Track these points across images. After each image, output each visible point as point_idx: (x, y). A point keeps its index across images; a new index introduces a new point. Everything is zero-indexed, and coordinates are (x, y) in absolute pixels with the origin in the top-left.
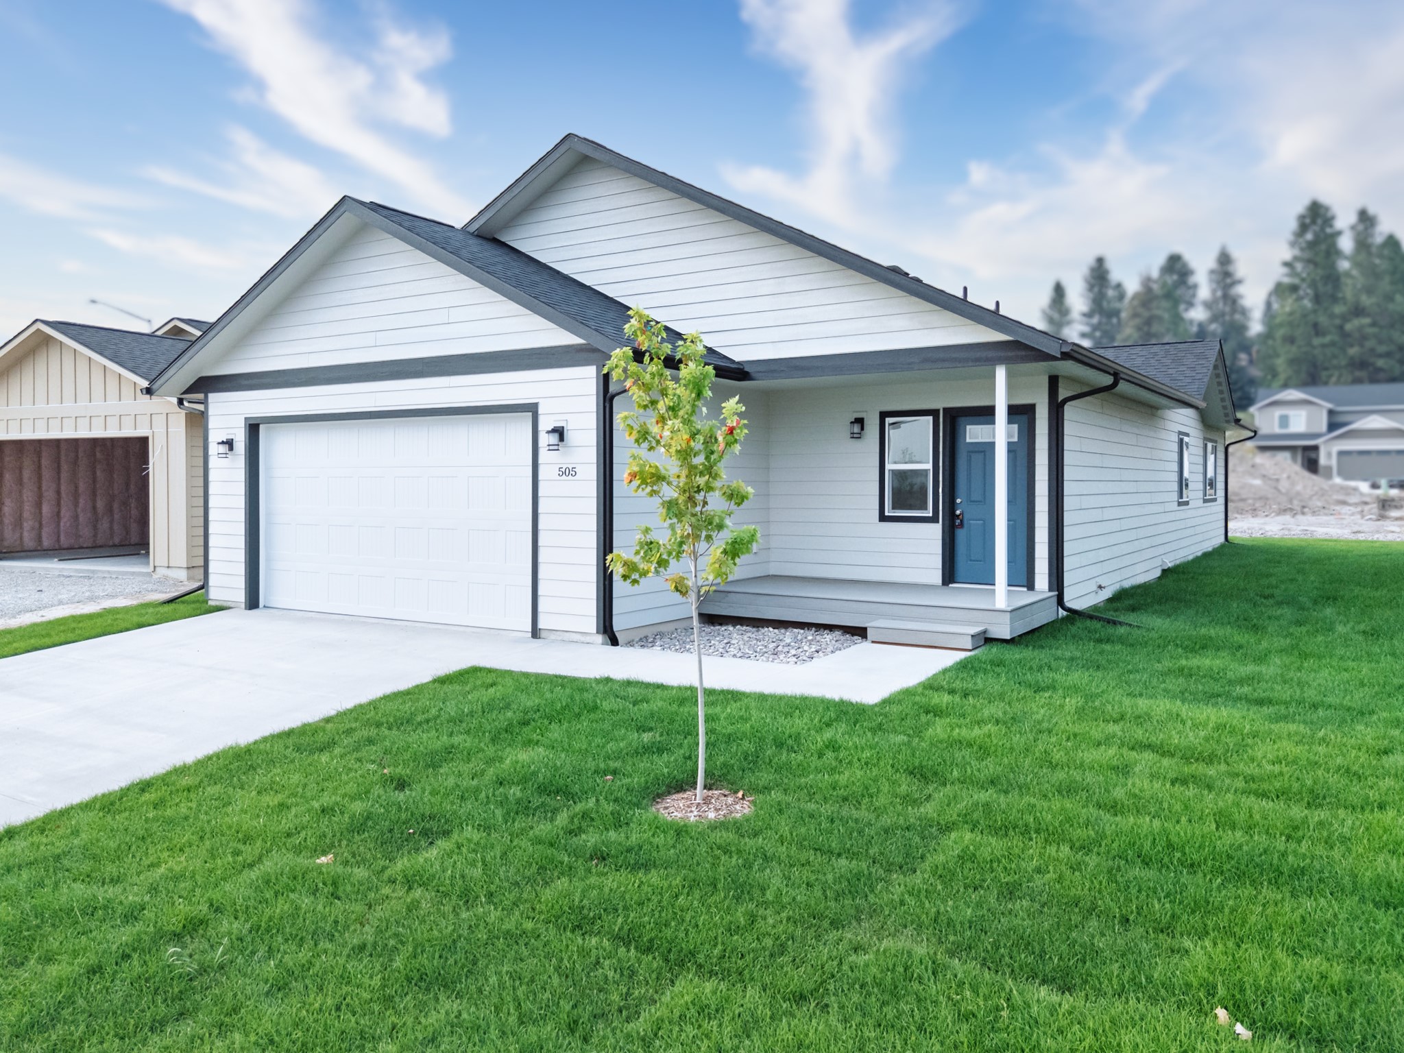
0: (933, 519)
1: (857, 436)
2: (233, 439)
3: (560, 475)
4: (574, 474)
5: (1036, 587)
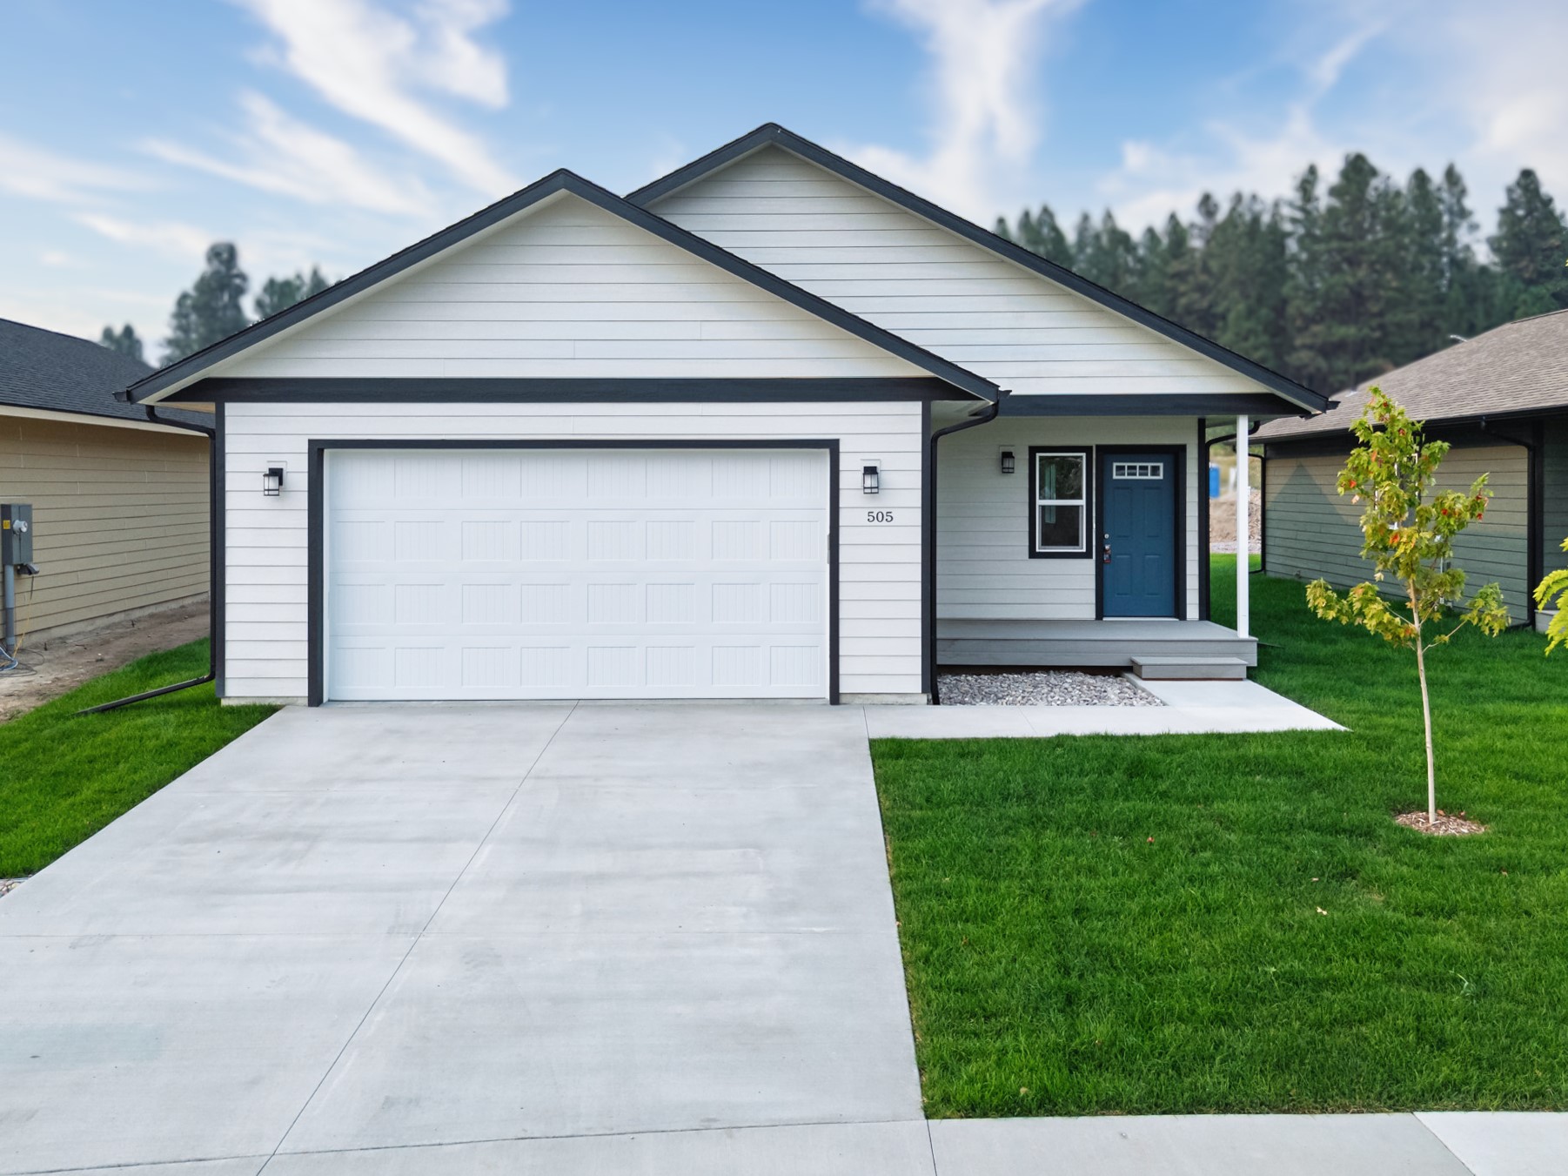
0: (1087, 555)
1: (1006, 471)
2: (282, 470)
3: (871, 518)
4: (889, 519)
5: (1188, 617)
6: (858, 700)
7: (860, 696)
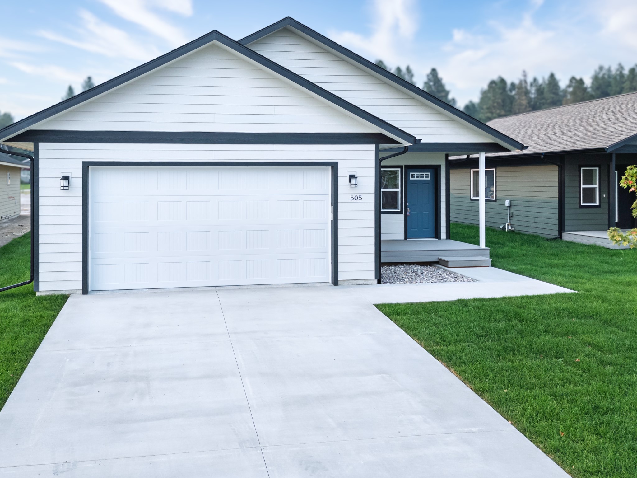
0: (401, 212)
2: (69, 176)
3: (352, 199)
4: (360, 199)
5: (441, 238)
6: (346, 283)
7: (347, 281)
